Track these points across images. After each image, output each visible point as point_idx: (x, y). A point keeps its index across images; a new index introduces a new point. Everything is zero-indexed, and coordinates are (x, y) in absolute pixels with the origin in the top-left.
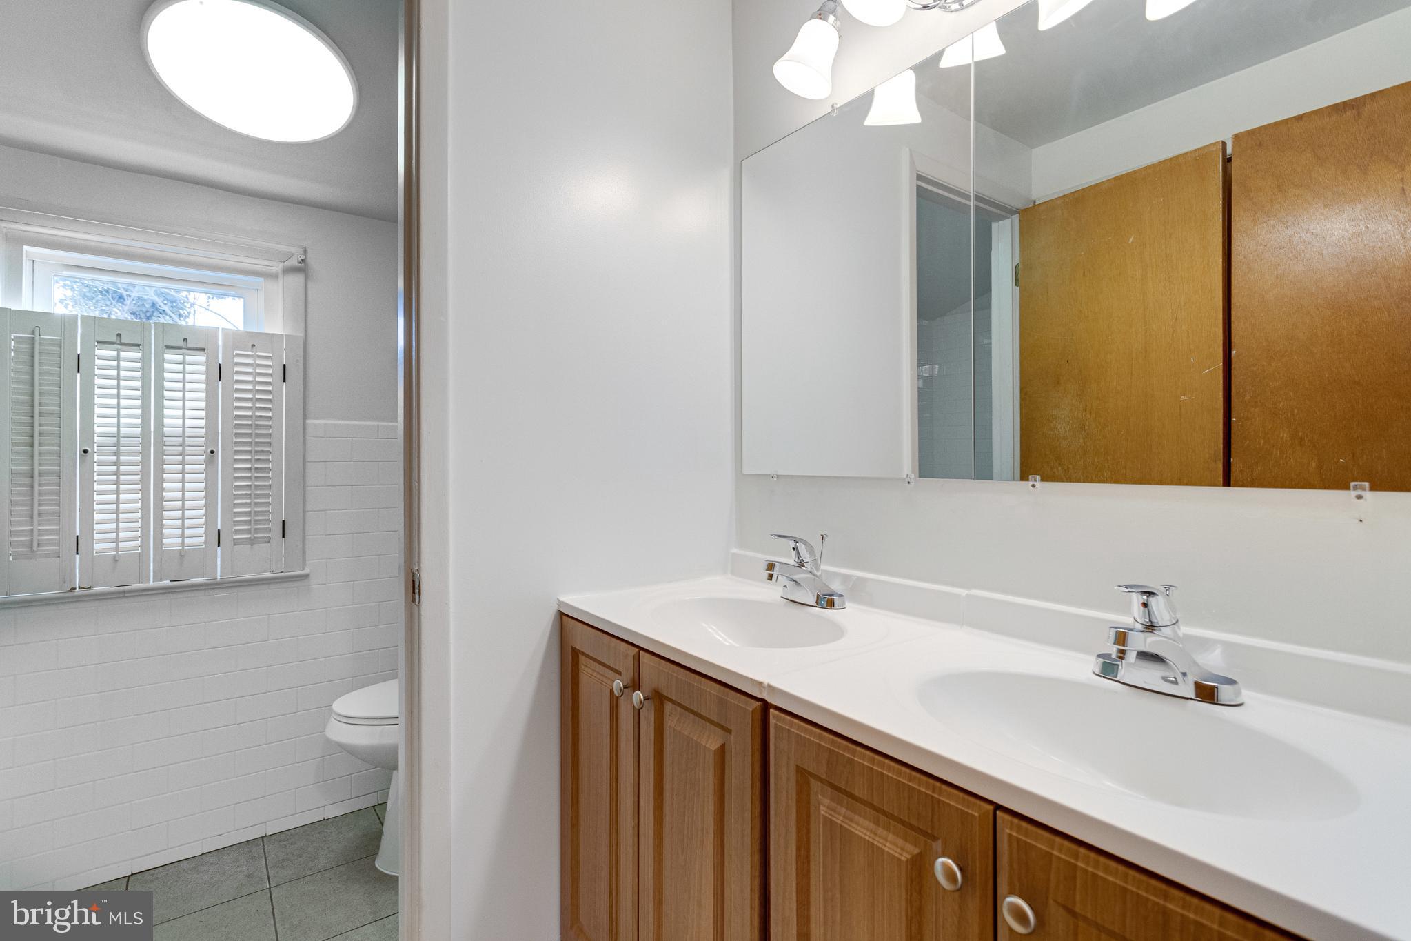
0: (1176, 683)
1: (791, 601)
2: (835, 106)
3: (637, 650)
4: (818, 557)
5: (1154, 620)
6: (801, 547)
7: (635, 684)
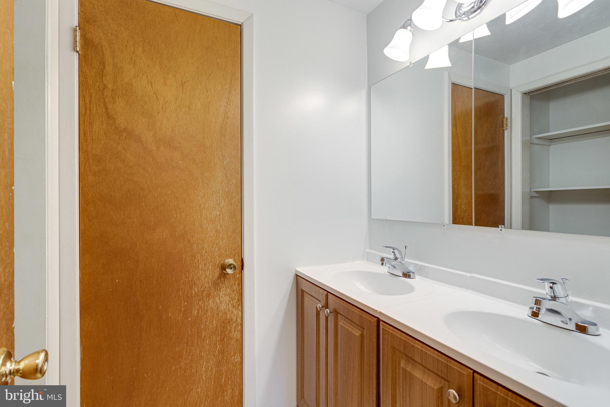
0: (567, 324)
1: (392, 274)
2: (411, 62)
3: (327, 292)
4: (403, 256)
5: (556, 295)
6: (396, 252)
7: (326, 306)
